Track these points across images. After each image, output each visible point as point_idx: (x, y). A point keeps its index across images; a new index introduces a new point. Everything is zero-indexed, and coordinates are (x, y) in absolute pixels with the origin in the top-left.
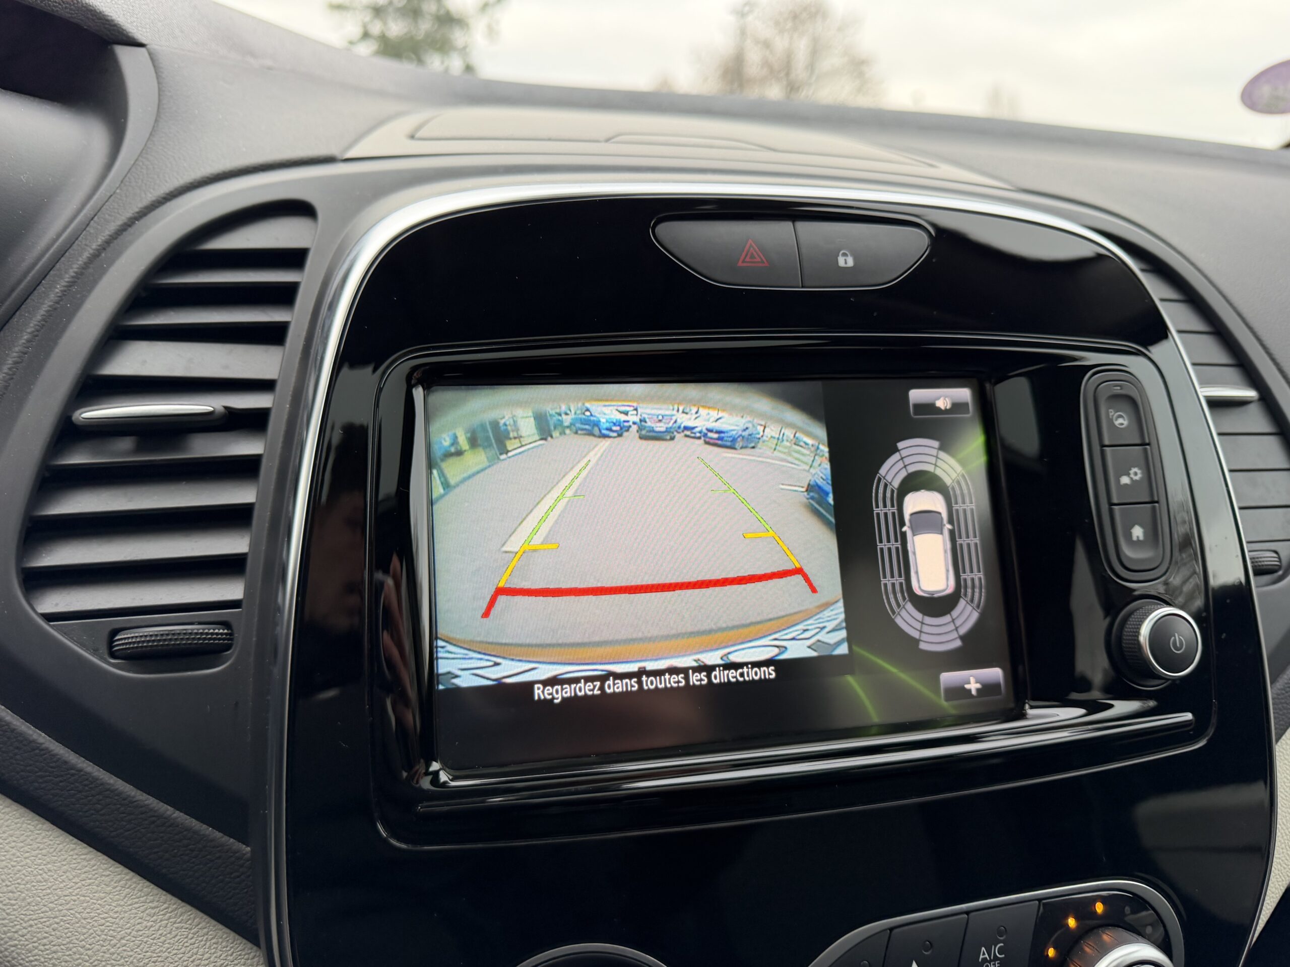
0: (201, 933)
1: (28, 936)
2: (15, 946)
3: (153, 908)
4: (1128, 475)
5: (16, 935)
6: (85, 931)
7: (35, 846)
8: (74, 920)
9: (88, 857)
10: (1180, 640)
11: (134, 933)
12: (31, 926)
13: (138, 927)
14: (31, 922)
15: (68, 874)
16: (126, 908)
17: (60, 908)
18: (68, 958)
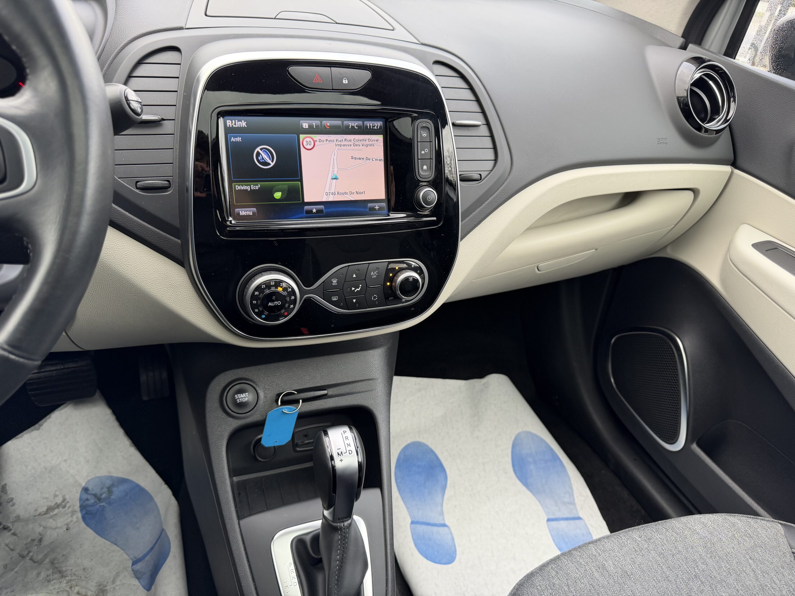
0: (167, 263)
1: (120, 262)
2: (117, 265)
3: (153, 256)
4: (424, 151)
5: (117, 262)
6: (136, 261)
7: (120, 239)
8: (133, 258)
9: (135, 243)
10: (430, 197)
11: (149, 262)
12: (121, 260)
13: (150, 261)
14: (121, 259)
15: (130, 247)
16: (146, 256)
17: (129, 255)
18: (132, 268)
